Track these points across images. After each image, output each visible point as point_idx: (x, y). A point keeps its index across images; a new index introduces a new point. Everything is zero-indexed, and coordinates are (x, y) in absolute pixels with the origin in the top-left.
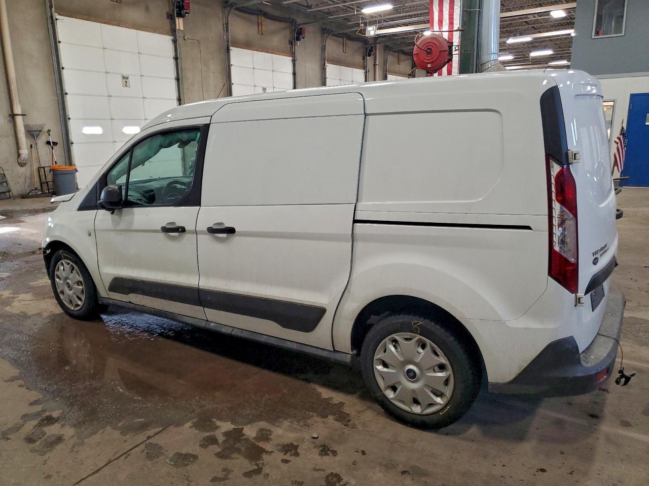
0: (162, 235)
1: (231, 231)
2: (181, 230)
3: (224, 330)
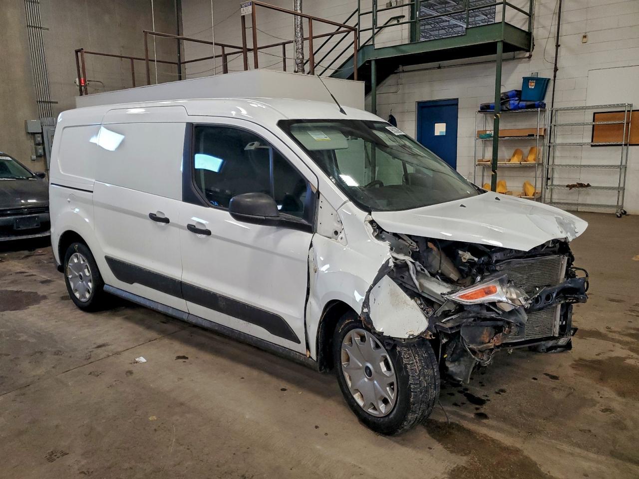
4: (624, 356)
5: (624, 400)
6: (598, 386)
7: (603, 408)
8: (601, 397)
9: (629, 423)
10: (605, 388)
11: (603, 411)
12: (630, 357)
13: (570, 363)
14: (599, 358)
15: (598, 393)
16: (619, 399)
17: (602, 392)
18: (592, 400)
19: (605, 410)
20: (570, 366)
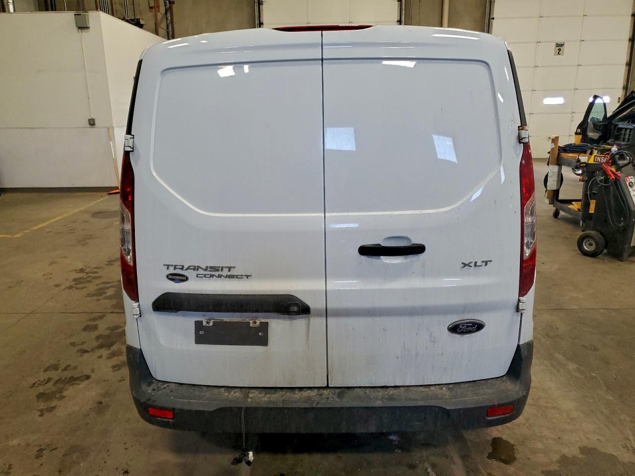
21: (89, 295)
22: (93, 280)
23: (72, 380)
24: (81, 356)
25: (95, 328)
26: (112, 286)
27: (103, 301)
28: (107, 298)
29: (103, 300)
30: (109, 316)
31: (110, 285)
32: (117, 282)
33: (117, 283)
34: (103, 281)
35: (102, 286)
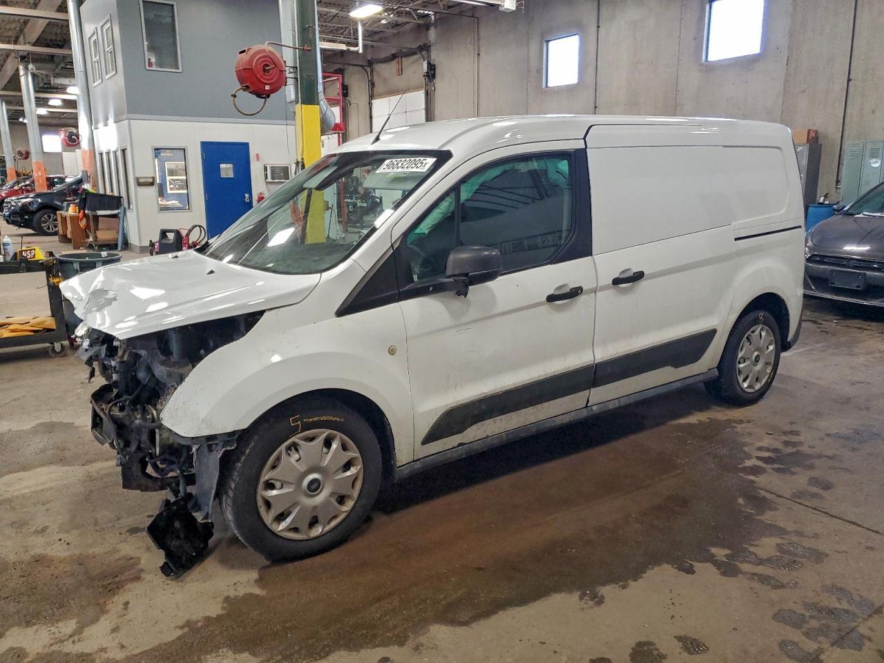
0: (546, 308)
1: (639, 276)
2: (575, 293)
3: (611, 406)
4: (87, 632)
5: (32, 553)
6: (77, 552)
7: (48, 531)
8: (60, 540)
9: (8, 531)
10: (66, 554)
11: (46, 527)
12: (76, 638)
13: (143, 562)
14: (119, 599)
15: (68, 544)
16: (39, 551)
17: (65, 547)
18: (67, 532)
19: (44, 529)
20: (139, 558)
21: (819, 557)
22: (800, 610)
23: (848, 438)
24: (836, 455)
25: (814, 481)
26: (760, 562)
27: (790, 526)
28: (782, 532)
29: (789, 529)
30: (787, 493)
31: (760, 570)
32: (741, 572)
33: (745, 567)
34: (774, 595)
35: (783, 575)
